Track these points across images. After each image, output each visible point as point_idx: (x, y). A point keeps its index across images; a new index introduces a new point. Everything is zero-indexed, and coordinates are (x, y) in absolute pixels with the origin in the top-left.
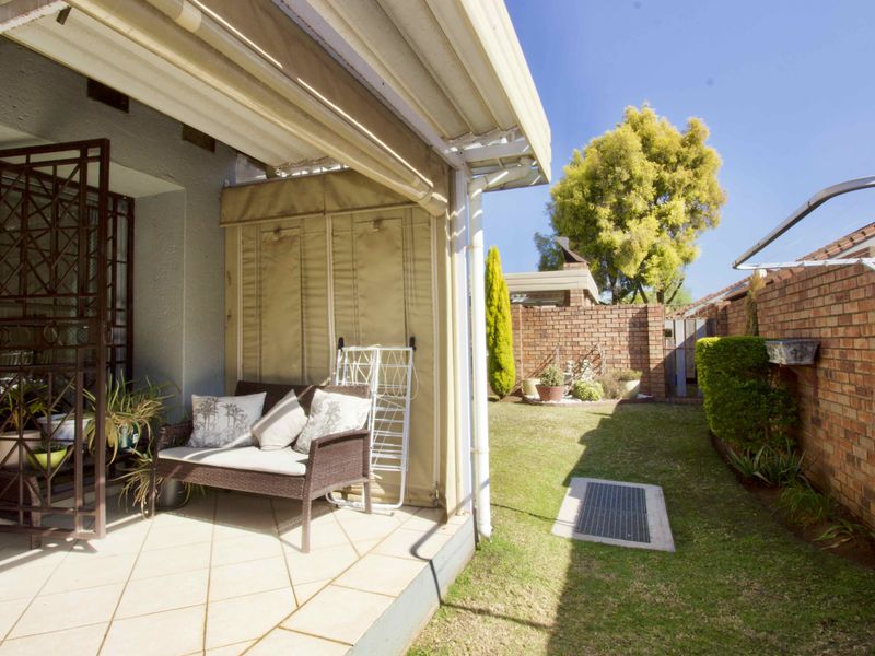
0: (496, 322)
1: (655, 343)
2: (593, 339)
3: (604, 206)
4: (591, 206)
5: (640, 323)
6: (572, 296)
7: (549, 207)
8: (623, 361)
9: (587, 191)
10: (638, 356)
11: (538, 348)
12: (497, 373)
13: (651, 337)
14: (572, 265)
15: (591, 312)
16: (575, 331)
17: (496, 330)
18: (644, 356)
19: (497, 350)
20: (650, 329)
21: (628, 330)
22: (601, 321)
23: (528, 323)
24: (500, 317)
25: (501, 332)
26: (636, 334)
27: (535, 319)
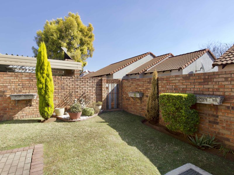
0: (46, 82)
1: (104, 92)
2: (83, 90)
3: (65, 42)
4: (60, 41)
5: (99, 85)
6: (75, 72)
7: (36, 38)
8: (93, 98)
9: (58, 35)
10: (98, 96)
11: (60, 94)
12: (46, 108)
13: (103, 90)
14: (69, 60)
15: (82, 80)
16: (76, 87)
18: (100, 96)
20: (103, 87)
21: (95, 87)
22: (86, 83)
23: (55, 83)
24: (48, 80)
26: (98, 88)
27: (59, 81)
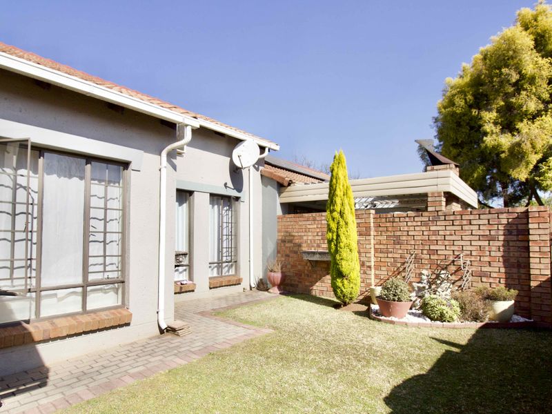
1: (537, 255)
2: (456, 248)
3: (490, 110)
4: (474, 112)
5: (518, 230)
6: (429, 199)
7: (436, 120)
8: (494, 275)
9: (469, 97)
10: (515, 270)
11: (390, 255)
13: (533, 248)
14: (436, 167)
15: (452, 218)
16: (434, 238)
17: (338, 236)
18: (522, 271)
19: (338, 257)
20: (531, 238)
21: (501, 238)
22: (466, 228)
23: (381, 229)
25: (343, 238)
26: (511, 244)
27: (388, 224)
